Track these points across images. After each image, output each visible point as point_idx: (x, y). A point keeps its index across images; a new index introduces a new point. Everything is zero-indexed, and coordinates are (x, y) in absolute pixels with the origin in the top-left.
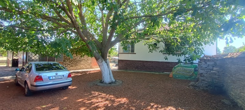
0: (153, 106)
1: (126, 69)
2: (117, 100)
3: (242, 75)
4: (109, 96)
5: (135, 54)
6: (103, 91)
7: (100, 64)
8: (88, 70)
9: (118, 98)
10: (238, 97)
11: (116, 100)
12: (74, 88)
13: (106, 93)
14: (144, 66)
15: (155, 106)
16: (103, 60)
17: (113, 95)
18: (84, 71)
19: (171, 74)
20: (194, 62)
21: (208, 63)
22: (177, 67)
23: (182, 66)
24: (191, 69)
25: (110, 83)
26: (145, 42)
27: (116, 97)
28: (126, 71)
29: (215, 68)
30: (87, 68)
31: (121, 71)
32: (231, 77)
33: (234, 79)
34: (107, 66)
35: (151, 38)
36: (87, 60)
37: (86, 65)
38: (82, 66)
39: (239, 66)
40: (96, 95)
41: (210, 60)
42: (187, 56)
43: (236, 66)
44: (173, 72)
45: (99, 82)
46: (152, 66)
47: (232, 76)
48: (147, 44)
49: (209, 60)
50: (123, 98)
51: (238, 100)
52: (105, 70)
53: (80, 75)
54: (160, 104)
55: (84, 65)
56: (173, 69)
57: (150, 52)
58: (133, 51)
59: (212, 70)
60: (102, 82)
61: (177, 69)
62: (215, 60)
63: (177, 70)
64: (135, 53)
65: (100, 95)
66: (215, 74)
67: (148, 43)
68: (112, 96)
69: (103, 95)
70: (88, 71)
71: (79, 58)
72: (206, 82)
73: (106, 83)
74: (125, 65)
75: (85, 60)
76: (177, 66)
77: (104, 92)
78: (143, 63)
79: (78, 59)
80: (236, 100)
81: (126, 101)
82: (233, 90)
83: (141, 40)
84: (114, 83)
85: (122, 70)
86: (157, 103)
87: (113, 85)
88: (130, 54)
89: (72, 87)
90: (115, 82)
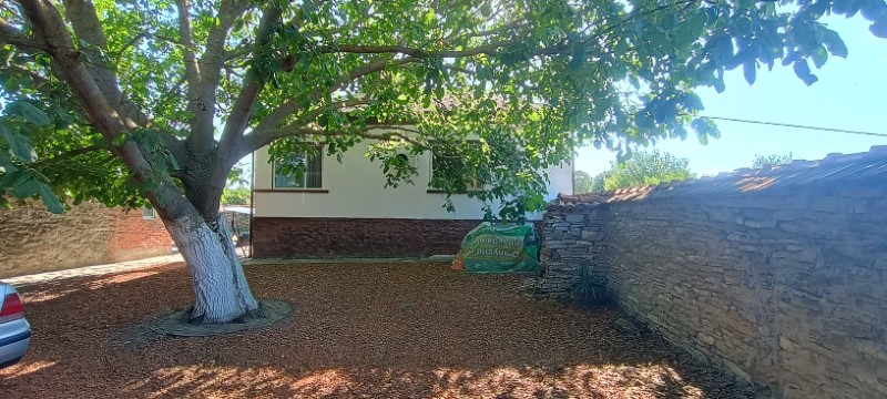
0: (446, 377)
1: (289, 253)
2: (300, 383)
3: (659, 246)
4: (251, 375)
5: (327, 192)
6: (216, 359)
7: (185, 239)
8: (89, 271)
9: (297, 375)
10: (649, 308)
11: (295, 386)
12: (32, 369)
13: (234, 366)
14: (362, 238)
15: (454, 377)
16: (200, 218)
17: (273, 366)
18: (71, 280)
19: (456, 261)
20: (528, 215)
21: (570, 218)
22: (476, 235)
23: (491, 233)
24: (515, 238)
25: (237, 320)
26: (371, 148)
27: (288, 372)
28: (286, 262)
29: (585, 233)
30: (82, 260)
31: (264, 262)
32: (629, 255)
33: (634, 259)
34: (219, 247)
35: (396, 134)
36: (84, 222)
37: (75, 246)
38: (50, 254)
39: (648, 223)
40: (186, 380)
41: (575, 208)
42: (509, 198)
43: (642, 223)
44: (464, 253)
45: (182, 321)
46: (390, 237)
47: (631, 252)
48: (378, 155)
49: (571, 210)
50: (322, 371)
51: (649, 316)
52: (208, 264)
53: (48, 297)
54: (467, 368)
55: (65, 247)
56: (464, 241)
57: (391, 184)
58: (315, 183)
59: (579, 238)
60: (192, 318)
61: (477, 240)
62: (586, 208)
63: (474, 244)
64: (324, 188)
65: (206, 377)
66: (586, 248)
67: (383, 155)
68: (271, 374)
69: (225, 374)
70: (93, 278)
71: (34, 215)
72: (566, 276)
73: (215, 322)
74: (281, 239)
75: (68, 223)
76: (474, 231)
77: (223, 362)
78: (357, 226)
79: (27, 218)
80: (642, 317)
81: (340, 381)
82: (634, 289)
83: (358, 141)
84: (259, 316)
85: (272, 261)
86: (453, 366)
87: (252, 323)
88: (303, 194)
89: (22, 368)
90: (259, 313)
